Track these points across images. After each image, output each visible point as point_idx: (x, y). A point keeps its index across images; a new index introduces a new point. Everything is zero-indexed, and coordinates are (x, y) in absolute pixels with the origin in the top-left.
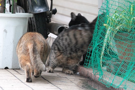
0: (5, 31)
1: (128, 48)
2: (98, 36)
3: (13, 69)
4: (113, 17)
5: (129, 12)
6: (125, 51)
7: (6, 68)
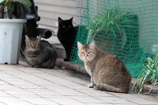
0: (5, 33)
1: (107, 45)
2: (81, 37)
3: (12, 64)
4: (94, 22)
5: (106, 18)
6: (106, 47)
7: (6, 63)
